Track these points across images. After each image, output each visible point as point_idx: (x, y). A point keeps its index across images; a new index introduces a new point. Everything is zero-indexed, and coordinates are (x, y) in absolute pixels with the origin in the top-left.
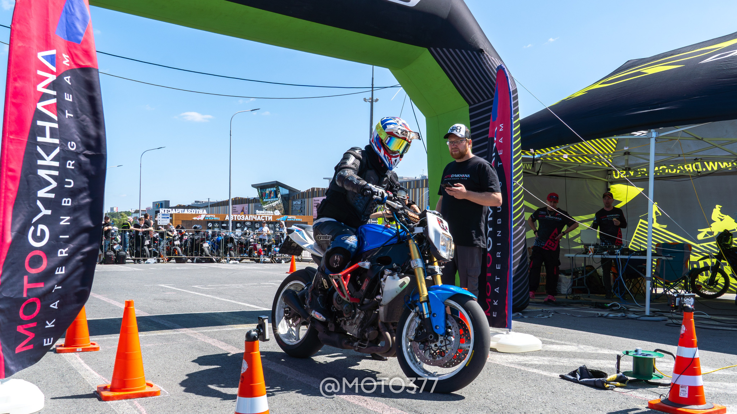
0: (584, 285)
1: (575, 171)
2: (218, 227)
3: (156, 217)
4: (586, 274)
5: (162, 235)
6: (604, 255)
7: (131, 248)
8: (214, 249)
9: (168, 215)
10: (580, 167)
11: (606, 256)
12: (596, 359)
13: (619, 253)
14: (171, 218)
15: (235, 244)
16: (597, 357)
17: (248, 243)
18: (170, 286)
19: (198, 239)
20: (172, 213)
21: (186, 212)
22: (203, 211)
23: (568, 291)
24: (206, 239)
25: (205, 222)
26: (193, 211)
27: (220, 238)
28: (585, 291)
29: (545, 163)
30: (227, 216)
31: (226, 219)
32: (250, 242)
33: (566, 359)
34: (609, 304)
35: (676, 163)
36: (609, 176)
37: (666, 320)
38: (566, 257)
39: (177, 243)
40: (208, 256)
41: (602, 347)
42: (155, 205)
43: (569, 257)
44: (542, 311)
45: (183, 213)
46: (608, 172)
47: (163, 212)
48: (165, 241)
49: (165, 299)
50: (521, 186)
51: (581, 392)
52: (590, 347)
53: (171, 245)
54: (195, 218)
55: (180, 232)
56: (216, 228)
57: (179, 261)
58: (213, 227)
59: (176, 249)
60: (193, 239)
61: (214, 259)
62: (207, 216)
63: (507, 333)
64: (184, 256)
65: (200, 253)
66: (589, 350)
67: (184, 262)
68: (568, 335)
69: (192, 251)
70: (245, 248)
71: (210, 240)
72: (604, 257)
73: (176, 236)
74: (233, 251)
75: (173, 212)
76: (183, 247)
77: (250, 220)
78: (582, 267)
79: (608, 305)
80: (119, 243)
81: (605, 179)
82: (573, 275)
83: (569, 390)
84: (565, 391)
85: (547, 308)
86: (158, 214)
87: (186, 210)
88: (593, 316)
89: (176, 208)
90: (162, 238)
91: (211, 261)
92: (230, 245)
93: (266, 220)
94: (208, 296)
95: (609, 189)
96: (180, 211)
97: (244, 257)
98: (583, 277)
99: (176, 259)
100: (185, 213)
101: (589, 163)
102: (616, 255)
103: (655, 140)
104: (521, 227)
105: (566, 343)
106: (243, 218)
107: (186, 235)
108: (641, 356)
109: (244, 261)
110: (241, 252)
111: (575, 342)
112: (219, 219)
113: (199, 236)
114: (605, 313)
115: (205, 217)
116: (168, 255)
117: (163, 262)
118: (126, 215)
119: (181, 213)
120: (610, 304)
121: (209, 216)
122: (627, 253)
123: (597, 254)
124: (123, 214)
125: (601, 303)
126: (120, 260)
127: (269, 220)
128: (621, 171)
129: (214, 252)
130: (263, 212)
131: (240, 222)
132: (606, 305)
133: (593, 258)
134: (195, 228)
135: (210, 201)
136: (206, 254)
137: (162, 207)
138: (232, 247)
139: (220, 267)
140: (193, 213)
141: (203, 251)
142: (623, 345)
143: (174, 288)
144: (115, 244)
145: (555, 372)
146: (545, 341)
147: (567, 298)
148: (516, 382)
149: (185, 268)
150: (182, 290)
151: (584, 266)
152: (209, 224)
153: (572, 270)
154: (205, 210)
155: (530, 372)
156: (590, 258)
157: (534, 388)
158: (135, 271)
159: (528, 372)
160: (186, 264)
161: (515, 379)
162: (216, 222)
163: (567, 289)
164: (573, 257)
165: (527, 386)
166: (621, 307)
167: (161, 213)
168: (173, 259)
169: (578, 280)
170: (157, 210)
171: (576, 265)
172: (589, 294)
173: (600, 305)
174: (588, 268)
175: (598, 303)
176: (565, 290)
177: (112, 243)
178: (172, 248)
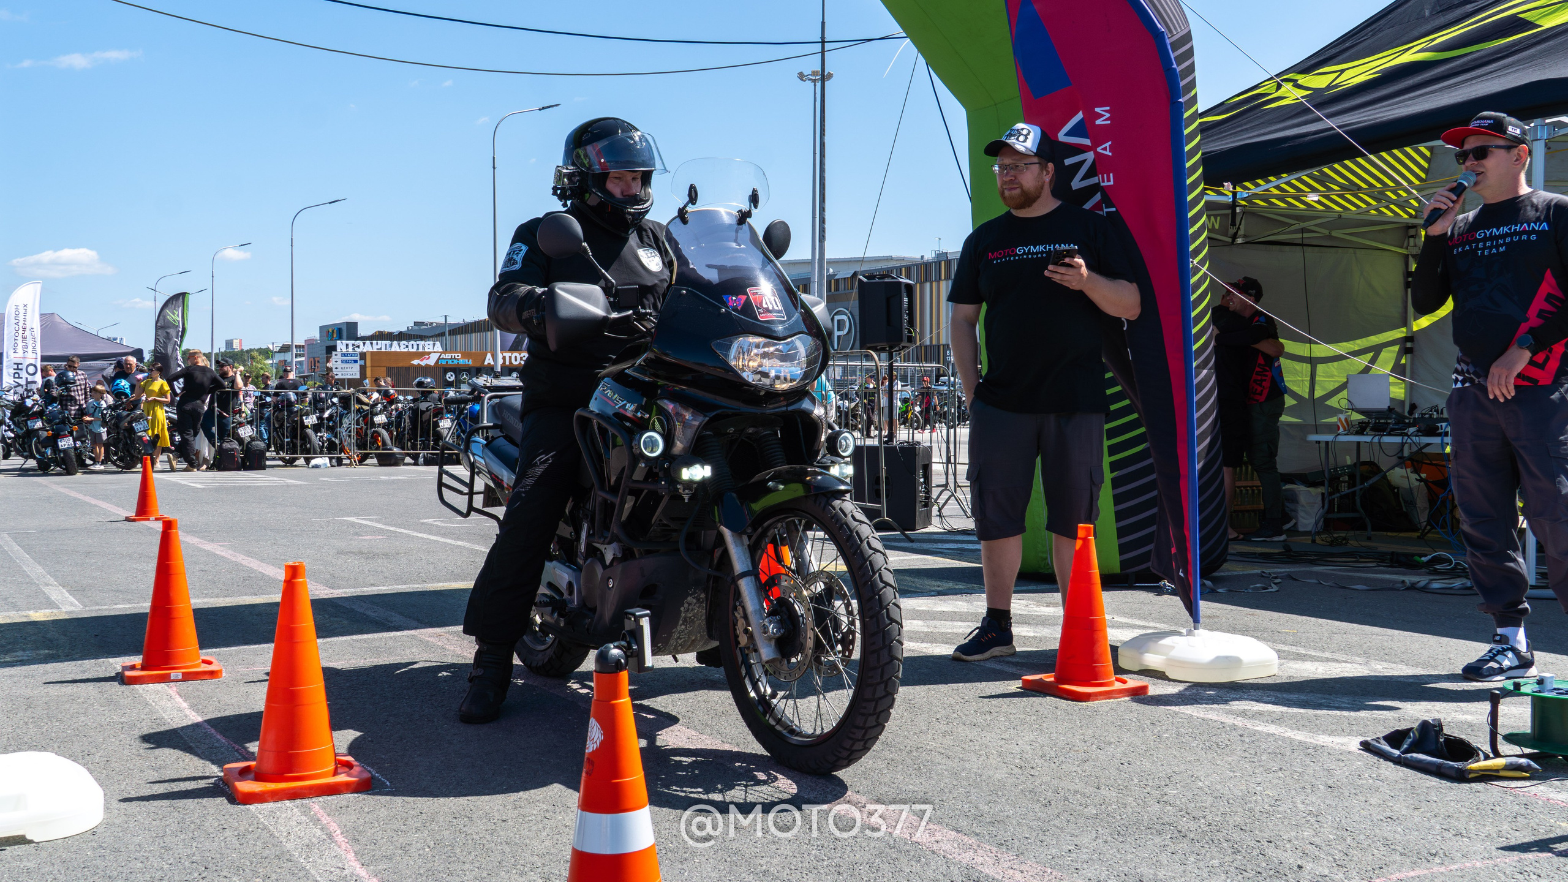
0: (1356, 510)
1: (1326, 232)
3: (328, 361)
4: (1361, 484)
5: (345, 401)
6: (1409, 436)
8: (463, 432)
9: (355, 355)
10: (1341, 221)
11: (1414, 438)
14: (362, 363)
18: (370, 520)
19: (427, 410)
20: (365, 351)
21: (396, 347)
22: (434, 345)
23: (1316, 523)
24: (444, 411)
25: (440, 370)
26: (412, 346)
27: (479, 408)
28: (1356, 525)
29: (1252, 213)
30: (489, 356)
31: (486, 363)
34: (1426, 556)
36: (1412, 240)
38: (1311, 442)
39: (380, 419)
40: (450, 449)
42: (325, 334)
43: (1318, 442)
44: (1261, 575)
45: (389, 350)
46: (1410, 232)
47: (344, 350)
48: (353, 416)
49: (358, 555)
50: (1204, 269)
52: (1400, 666)
53: (366, 424)
54: (415, 362)
55: (386, 394)
56: (464, 383)
57: (386, 460)
58: (459, 382)
59: (379, 434)
60: (415, 412)
62: (443, 356)
63: (1191, 633)
64: (396, 450)
65: (432, 443)
67: (396, 464)
68: (1338, 638)
69: (413, 436)
71: (453, 412)
72: (1409, 441)
73: (377, 404)
75: (367, 348)
78: (1348, 467)
79: (1424, 559)
81: (1401, 247)
82: (1330, 485)
83: (1371, 781)
84: (1360, 782)
85: (1270, 567)
86: (334, 353)
87: (395, 343)
88: (1391, 588)
89: (372, 338)
90: (344, 408)
94: (459, 543)
96: (382, 345)
98: (1351, 490)
99: (378, 456)
100: (393, 349)
101: (1360, 210)
102: (1440, 435)
103: (1546, 144)
104: (1205, 372)
105: (1336, 656)
107: (399, 402)
108: (1553, 695)
111: (1358, 655)
112: (472, 362)
113: (430, 404)
114: (1422, 580)
115: (439, 359)
116: (359, 447)
117: (350, 464)
118: (262, 357)
119: (383, 349)
120: (1429, 557)
121: (448, 356)
125: (1406, 555)
126: (251, 460)
132: (1417, 558)
133: (1380, 443)
134: (420, 384)
135: (448, 321)
136: (445, 443)
137: (340, 338)
140: (411, 350)
141: (438, 436)
143: (380, 526)
144: (241, 424)
145: (1324, 732)
146: (1284, 651)
147: (1314, 541)
148: (1230, 759)
149: (400, 478)
150: (399, 530)
151: (1355, 464)
152: (449, 375)
153: (1326, 475)
154: (438, 344)
155: (1260, 733)
156: (1371, 443)
157: (1280, 774)
158: (288, 486)
159: (1254, 733)
160: (402, 467)
161: (1227, 751)
162: (464, 370)
163: (1313, 521)
164: (1327, 443)
165: (1261, 769)
166: (1457, 564)
167: (338, 350)
168: (372, 458)
169: (1341, 497)
170: (331, 343)
171: (1336, 461)
172: (1369, 532)
173: (1403, 559)
174: (1366, 468)
175: (1399, 554)
176: (1308, 522)
177: (233, 423)
178: (369, 431)
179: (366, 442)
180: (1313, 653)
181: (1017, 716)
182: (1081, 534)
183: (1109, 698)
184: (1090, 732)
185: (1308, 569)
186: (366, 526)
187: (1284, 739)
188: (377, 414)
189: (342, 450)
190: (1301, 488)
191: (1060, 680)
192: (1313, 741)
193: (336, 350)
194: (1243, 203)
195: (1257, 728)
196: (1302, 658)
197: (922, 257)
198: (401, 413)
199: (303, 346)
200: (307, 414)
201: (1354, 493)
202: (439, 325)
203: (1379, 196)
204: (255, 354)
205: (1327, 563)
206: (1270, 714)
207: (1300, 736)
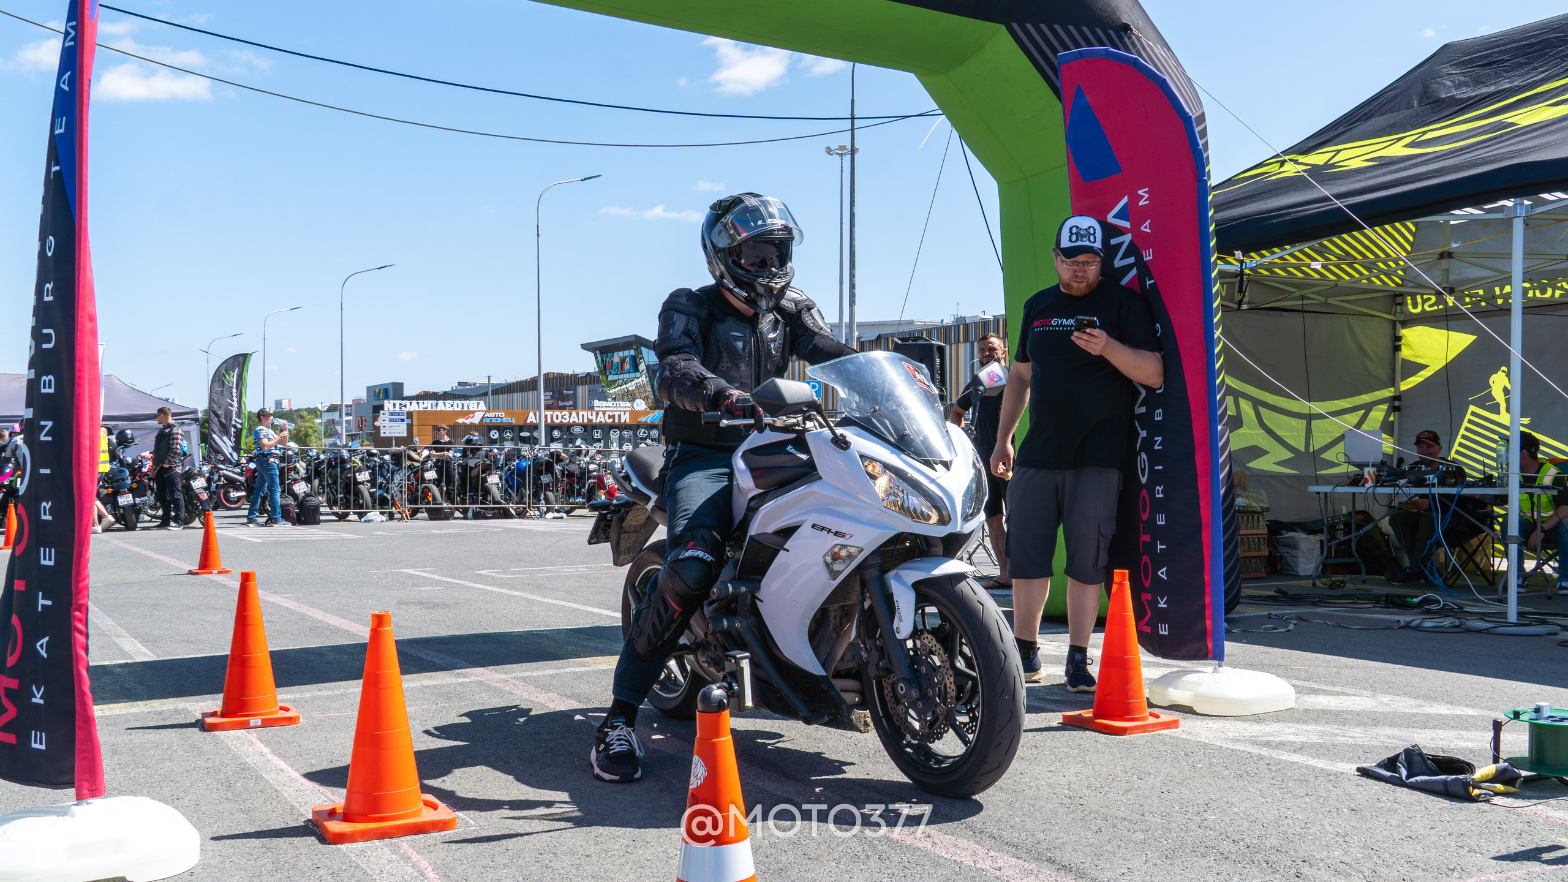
0: (1351, 555)
1: (1323, 299)
2: (512, 439)
3: (376, 419)
4: (1357, 530)
5: (397, 458)
6: (1400, 487)
7: (331, 489)
8: (511, 487)
9: (401, 414)
10: (1335, 289)
11: (1404, 489)
12: (1426, 727)
13: (1436, 481)
14: (409, 421)
15: (556, 477)
16: (1428, 722)
17: (585, 473)
18: (426, 572)
19: (476, 466)
20: (412, 410)
21: (442, 406)
22: (478, 404)
23: (1317, 568)
24: (492, 467)
25: (485, 428)
26: (457, 405)
27: (524, 464)
28: (1352, 569)
29: (1256, 281)
30: (531, 414)
31: (528, 421)
32: (590, 472)
33: (1358, 729)
34: (1417, 597)
35: (1553, 277)
36: (1399, 307)
37: (1556, 634)
38: (1312, 493)
40: (501, 503)
41: (1431, 698)
42: (372, 394)
43: (1318, 493)
44: (1269, 616)
45: (434, 408)
46: (1396, 299)
47: (391, 409)
48: (404, 472)
49: (421, 603)
51: (1418, 808)
52: (1404, 698)
53: (417, 480)
54: (460, 421)
56: (507, 440)
57: (436, 514)
58: (502, 440)
59: (430, 490)
60: (464, 467)
61: (511, 510)
62: (487, 415)
63: (1215, 671)
64: (445, 505)
65: (480, 498)
66: (1404, 707)
67: (448, 519)
68: (1346, 672)
69: (462, 491)
70: (578, 484)
71: (501, 469)
72: (1400, 492)
73: (427, 461)
74: (552, 491)
75: (413, 407)
76: (443, 484)
77: (581, 421)
78: (1344, 516)
79: (1416, 600)
80: (302, 479)
81: (1390, 314)
82: (1329, 533)
83: (1389, 804)
84: (1379, 805)
85: (1277, 609)
86: (381, 412)
87: (441, 403)
88: (1389, 627)
89: (417, 398)
90: (397, 465)
91: (506, 514)
92: (545, 479)
93: (617, 421)
94: (516, 593)
95: (1399, 339)
96: (428, 405)
97: (577, 503)
98: (1347, 537)
99: (428, 510)
100: (440, 409)
101: (1354, 280)
102: (1427, 486)
103: (1525, 221)
105: (1345, 690)
106: (567, 417)
108: (1548, 722)
109: (577, 512)
110: (570, 493)
111: (1365, 689)
112: (513, 421)
113: (478, 460)
114: (1414, 618)
115: (483, 418)
116: (410, 502)
117: (402, 519)
119: (429, 409)
120: (1420, 598)
121: (492, 415)
122: (1456, 480)
123: (1382, 486)
124: (305, 414)
125: (1398, 597)
126: (306, 515)
127: (622, 421)
128: (1425, 296)
129: (510, 495)
130: (610, 403)
131: (559, 427)
132: (1409, 599)
133: (1374, 494)
134: (469, 442)
135: (492, 381)
136: (493, 498)
137: (386, 398)
138: (549, 484)
139: (524, 527)
140: (456, 409)
141: (486, 492)
142: (1477, 693)
143: (438, 577)
144: (295, 481)
145: (1342, 760)
146: (1299, 686)
147: (1314, 585)
148: (1260, 786)
149: (451, 531)
150: (455, 581)
151: (1350, 514)
152: (492, 433)
153: (1325, 522)
154: (482, 403)
155: (1285, 762)
156: (1366, 493)
157: (1307, 800)
158: (343, 539)
159: (1279, 762)
160: (452, 521)
161: (1256, 778)
162: (507, 428)
163: (1313, 565)
164: (1326, 493)
165: (1289, 795)
166: (1445, 605)
167: (386, 409)
168: (422, 512)
169: (1338, 544)
170: (378, 403)
171: (1334, 511)
172: (1364, 576)
173: (1397, 600)
174: (1360, 517)
175: (1393, 596)
176: (1307, 567)
178: (419, 487)
179: (417, 498)
180: (1325, 688)
181: (1061, 749)
182: (1117, 579)
183: (1144, 732)
184: (1130, 763)
186: (422, 577)
187: (1307, 767)
188: (427, 470)
189: (394, 505)
190: (1300, 536)
191: (1097, 716)
192: (1333, 768)
193: (383, 409)
194: (1249, 272)
195: (1281, 757)
196: (1316, 692)
197: (942, 321)
199: (352, 406)
200: (360, 470)
201: (1351, 539)
202: (482, 386)
203: (1371, 267)
205: (1329, 605)
206: (1292, 743)
207: (1321, 764)
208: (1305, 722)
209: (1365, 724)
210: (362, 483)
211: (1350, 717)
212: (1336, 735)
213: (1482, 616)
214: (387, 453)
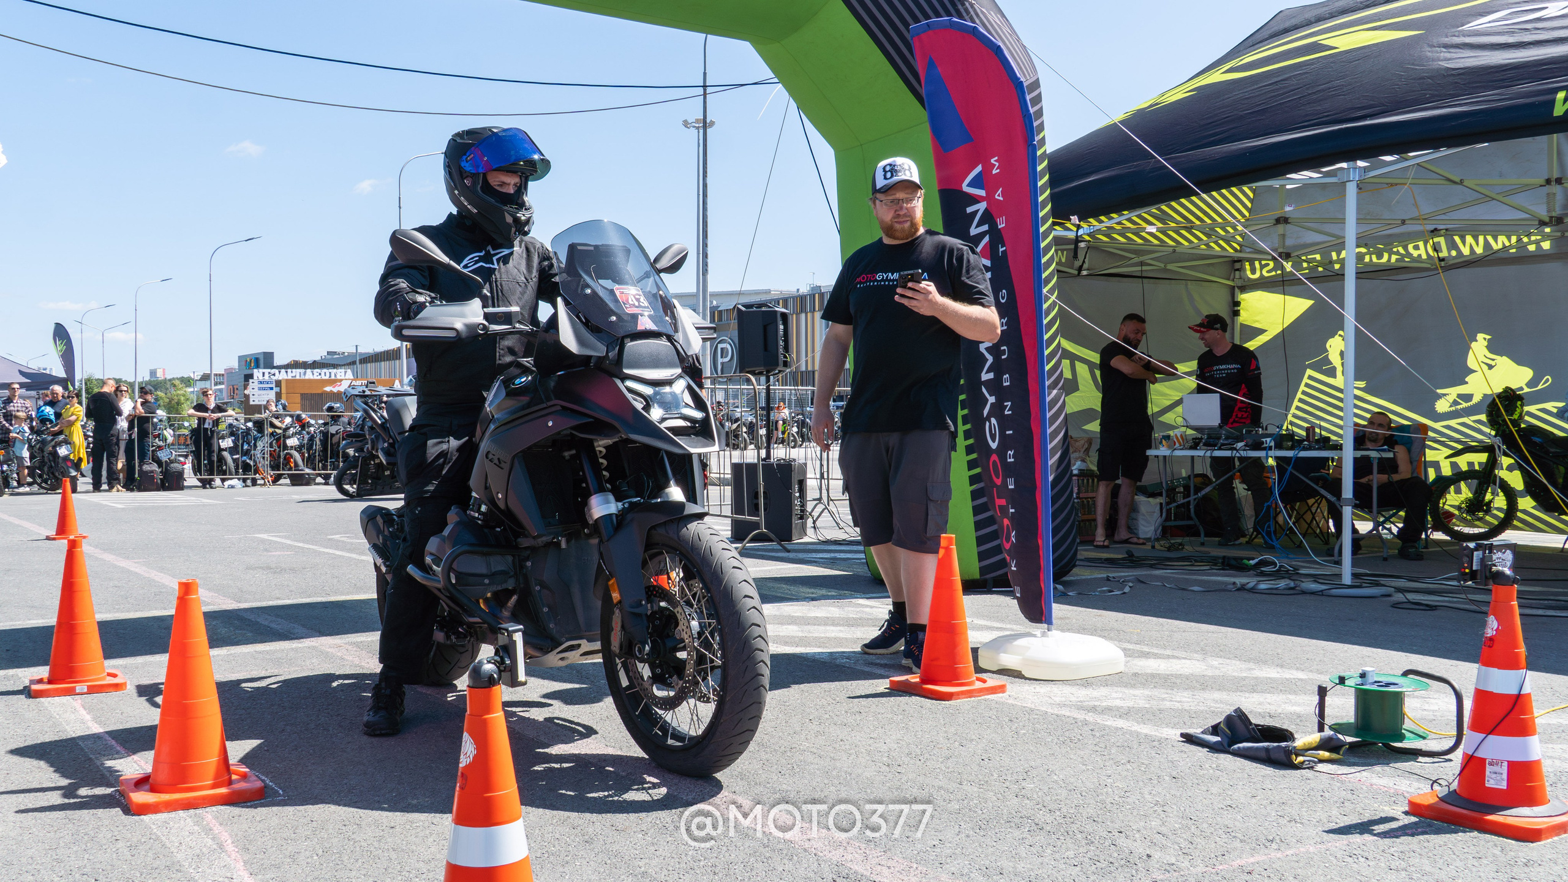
0: (1190, 518)
1: (1162, 265)
3: (245, 388)
4: (1196, 493)
5: (259, 425)
6: (1237, 451)
9: (271, 383)
10: (1174, 256)
11: (1242, 452)
12: (1251, 691)
13: (1272, 444)
14: (278, 389)
16: (1256, 686)
18: (279, 537)
19: (337, 433)
20: (280, 378)
21: (309, 375)
22: (345, 372)
23: (1156, 531)
25: (350, 396)
26: (324, 374)
28: (1191, 531)
29: (1094, 247)
30: (397, 382)
33: (1185, 694)
34: (1253, 559)
35: (1389, 242)
36: (1237, 272)
37: (1389, 596)
39: (292, 442)
41: (1261, 661)
42: (243, 363)
44: (1108, 579)
45: (303, 377)
46: (1235, 264)
47: (261, 378)
48: (266, 439)
49: (268, 568)
50: (1054, 297)
51: (1240, 775)
52: (1234, 662)
53: (279, 447)
54: (328, 389)
55: (299, 418)
57: (298, 480)
59: (291, 456)
60: (325, 434)
62: (354, 383)
63: (1045, 635)
64: (308, 471)
66: (1234, 671)
67: (308, 484)
68: (1177, 636)
69: (324, 459)
72: (1238, 455)
73: (289, 428)
75: (282, 375)
76: (305, 451)
78: (1184, 479)
79: (1252, 562)
81: (1229, 279)
82: (1167, 496)
83: (1211, 771)
84: (1202, 772)
85: (1114, 572)
86: (251, 381)
87: (309, 371)
88: (1222, 589)
89: (286, 366)
90: (259, 432)
94: (364, 558)
95: (1238, 304)
96: (296, 374)
98: (1186, 500)
99: (291, 476)
100: (307, 377)
101: (1192, 245)
102: (1264, 449)
103: (1359, 188)
104: (1055, 391)
105: (1176, 653)
107: (312, 425)
108: (1374, 687)
111: (1196, 652)
113: (339, 427)
114: (1249, 581)
115: (350, 386)
116: (273, 468)
117: (264, 484)
118: (183, 385)
119: (298, 378)
120: (1256, 561)
121: (357, 383)
122: (1290, 444)
125: (1236, 559)
126: (168, 481)
128: (1263, 262)
132: (1246, 561)
134: (330, 409)
135: (359, 351)
137: (258, 366)
140: (324, 377)
143: (289, 542)
144: (160, 448)
145: (1167, 726)
146: (1130, 650)
147: (1153, 547)
148: (1082, 753)
149: (312, 497)
150: (306, 546)
151: (1189, 477)
153: (1164, 485)
154: (349, 371)
155: (1110, 727)
156: (1204, 456)
157: (1129, 767)
158: (204, 505)
159: (1104, 728)
160: (314, 487)
161: (1079, 744)
163: (1153, 528)
164: (1165, 457)
165: (1111, 762)
166: (1281, 566)
167: (255, 377)
169: (1178, 507)
170: (248, 372)
171: (1172, 474)
172: (1202, 538)
173: (1233, 562)
174: (1200, 479)
175: (1229, 558)
176: (1147, 529)
177: (153, 446)
178: (282, 454)
179: (280, 463)
180: (1155, 651)
181: (886, 715)
182: (944, 543)
183: (971, 697)
184: (953, 729)
185: (1148, 572)
186: (276, 542)
187: (1131, 733)
188: (289, 437)
189: (256, 471)
190: (1140, 499)
191: (924, 681)
192: (1157, 734)
193: (253, 378)
194: (1087, 238)
195: (1107, 723)
196: (1146, 655)
197: (798, 290)
198: (313, 436)
199: (223, 375)
200: (223, 438)
201: (1189, 502)
202: (350, 354)
203: (1210, 232)
204: (177, 382)
205: (1166, 567)
206: (1118, 708)
207: (1145, 729)
208: (1133, 686)
209: (1193, 688)
210: (225, 450)
211: (1178, 681)
212: (1163, 699)
213: (1315, 578)
214: (250, 420)
